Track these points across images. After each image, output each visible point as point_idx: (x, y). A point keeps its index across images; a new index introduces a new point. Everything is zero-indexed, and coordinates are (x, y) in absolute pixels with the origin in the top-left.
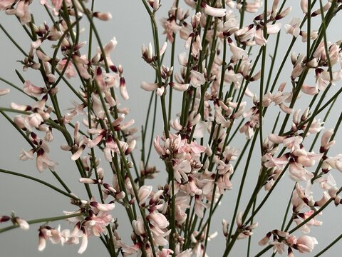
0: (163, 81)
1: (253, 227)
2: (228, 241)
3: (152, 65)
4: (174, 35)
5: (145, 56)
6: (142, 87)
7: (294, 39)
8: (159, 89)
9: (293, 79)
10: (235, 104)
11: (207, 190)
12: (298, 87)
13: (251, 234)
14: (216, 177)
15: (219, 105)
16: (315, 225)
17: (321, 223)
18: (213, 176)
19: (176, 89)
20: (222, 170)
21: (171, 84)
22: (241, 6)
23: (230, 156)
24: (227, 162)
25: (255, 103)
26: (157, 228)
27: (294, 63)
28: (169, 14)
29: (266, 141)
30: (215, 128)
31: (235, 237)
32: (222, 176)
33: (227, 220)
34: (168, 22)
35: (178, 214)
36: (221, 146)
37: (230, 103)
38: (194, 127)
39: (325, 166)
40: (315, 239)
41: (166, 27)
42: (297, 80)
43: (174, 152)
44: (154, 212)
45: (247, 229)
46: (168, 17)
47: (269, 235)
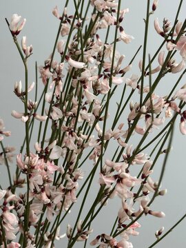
0: (29, 112)
1: (89, 232)
2: (70, 241)
3: (21, 98)
4: (48, 80)
5: (16, 91)
6: (12, 115)
7: (133, 91)
8: (23, 117)
9: (129, 121)
10: (85, 137)
11: (57, 200)
12: (132, 127)
13: (87, 237)
14: (66, 191)
15: (72, 136)
16: (133, 235)
17: (138, 233)
18: (64, 190)
19: (38, 119)
20: (70, 186)
21: (34, 115)
22: (99, 63)
23: (78, 176)
24: (75, 180)
25: (99, 136)
26: (8, 225)
27: (131, 109)
28: (45, 64)
29: (105, 167)
30: (69, 153)
31: (75, 239)
32: (71, 190)
33: (71, 226)
34: (44, 70)
35: (31, 217)
36: (72, 167)
37: (82, 135)
38: (51, 150)
39: (145, 190)
40: (131, 244)
41: (42, 73)
42: (132, 122)
43: (31, 167)
44: (7, 212)
45: (84, 233)
46: (44, 66)
47: (98, 237)
